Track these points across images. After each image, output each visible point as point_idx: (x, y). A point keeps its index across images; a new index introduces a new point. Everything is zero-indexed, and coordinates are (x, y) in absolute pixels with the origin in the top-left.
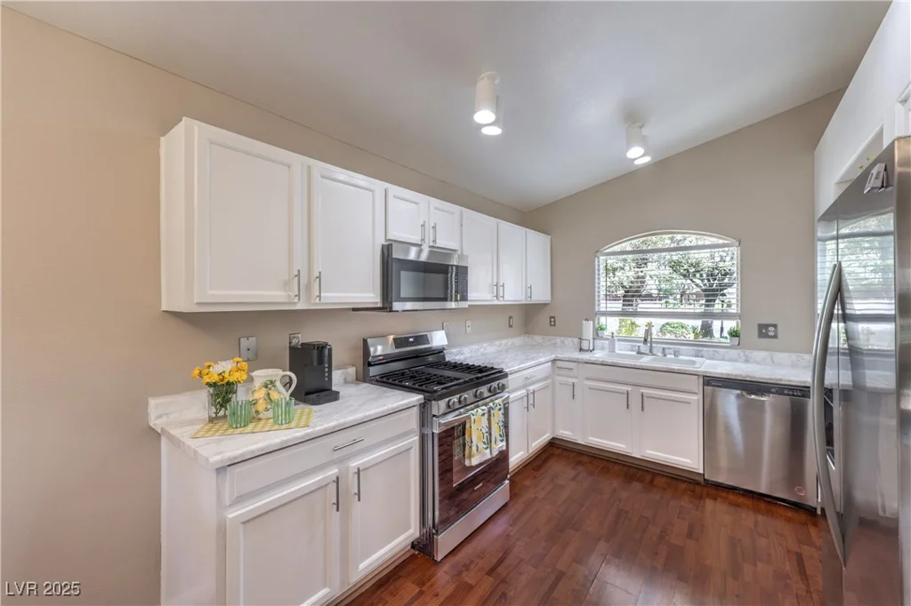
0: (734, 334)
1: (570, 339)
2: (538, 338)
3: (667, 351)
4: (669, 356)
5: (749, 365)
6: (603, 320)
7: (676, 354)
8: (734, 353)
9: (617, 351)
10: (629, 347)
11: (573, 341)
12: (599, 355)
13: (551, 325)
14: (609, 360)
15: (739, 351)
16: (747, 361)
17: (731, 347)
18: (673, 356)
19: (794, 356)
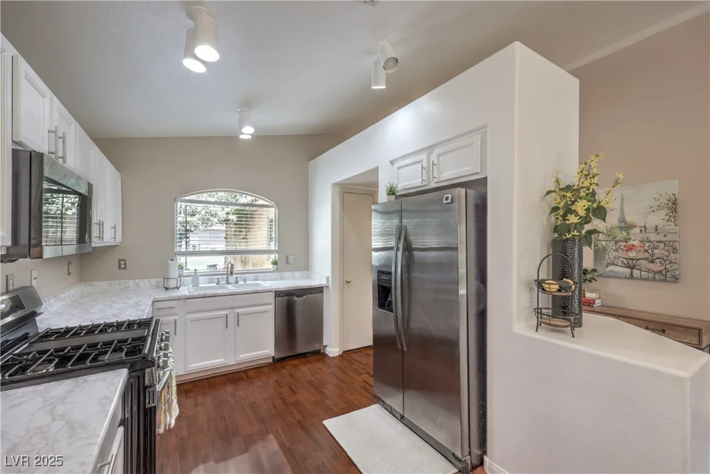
0: (275, 263)
1: (146, 281)
2: (101, 285)
3: (239, 279)
4: (240, 283)
5: (285, 282)
6: (182, 260)
7: (245, 280)
8: (275, 275)
9: (200, 285)
10: (207, 280)
11: (150, 282)
12: (184, 291)
13: (120, 268)
14: (196, 293)
15: (277, 273)
16: (282, 279)
17: (274, 271)
18: (243, 283)
19: (302, 273)
